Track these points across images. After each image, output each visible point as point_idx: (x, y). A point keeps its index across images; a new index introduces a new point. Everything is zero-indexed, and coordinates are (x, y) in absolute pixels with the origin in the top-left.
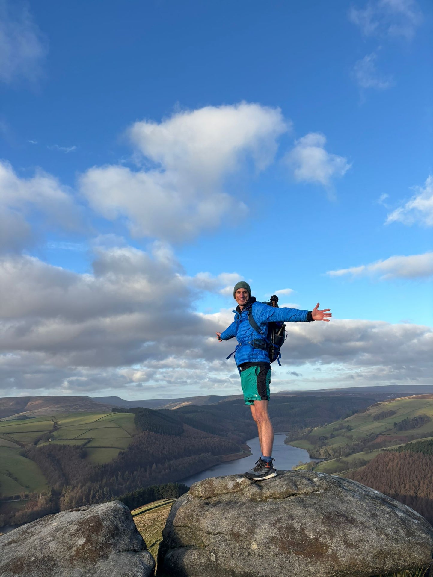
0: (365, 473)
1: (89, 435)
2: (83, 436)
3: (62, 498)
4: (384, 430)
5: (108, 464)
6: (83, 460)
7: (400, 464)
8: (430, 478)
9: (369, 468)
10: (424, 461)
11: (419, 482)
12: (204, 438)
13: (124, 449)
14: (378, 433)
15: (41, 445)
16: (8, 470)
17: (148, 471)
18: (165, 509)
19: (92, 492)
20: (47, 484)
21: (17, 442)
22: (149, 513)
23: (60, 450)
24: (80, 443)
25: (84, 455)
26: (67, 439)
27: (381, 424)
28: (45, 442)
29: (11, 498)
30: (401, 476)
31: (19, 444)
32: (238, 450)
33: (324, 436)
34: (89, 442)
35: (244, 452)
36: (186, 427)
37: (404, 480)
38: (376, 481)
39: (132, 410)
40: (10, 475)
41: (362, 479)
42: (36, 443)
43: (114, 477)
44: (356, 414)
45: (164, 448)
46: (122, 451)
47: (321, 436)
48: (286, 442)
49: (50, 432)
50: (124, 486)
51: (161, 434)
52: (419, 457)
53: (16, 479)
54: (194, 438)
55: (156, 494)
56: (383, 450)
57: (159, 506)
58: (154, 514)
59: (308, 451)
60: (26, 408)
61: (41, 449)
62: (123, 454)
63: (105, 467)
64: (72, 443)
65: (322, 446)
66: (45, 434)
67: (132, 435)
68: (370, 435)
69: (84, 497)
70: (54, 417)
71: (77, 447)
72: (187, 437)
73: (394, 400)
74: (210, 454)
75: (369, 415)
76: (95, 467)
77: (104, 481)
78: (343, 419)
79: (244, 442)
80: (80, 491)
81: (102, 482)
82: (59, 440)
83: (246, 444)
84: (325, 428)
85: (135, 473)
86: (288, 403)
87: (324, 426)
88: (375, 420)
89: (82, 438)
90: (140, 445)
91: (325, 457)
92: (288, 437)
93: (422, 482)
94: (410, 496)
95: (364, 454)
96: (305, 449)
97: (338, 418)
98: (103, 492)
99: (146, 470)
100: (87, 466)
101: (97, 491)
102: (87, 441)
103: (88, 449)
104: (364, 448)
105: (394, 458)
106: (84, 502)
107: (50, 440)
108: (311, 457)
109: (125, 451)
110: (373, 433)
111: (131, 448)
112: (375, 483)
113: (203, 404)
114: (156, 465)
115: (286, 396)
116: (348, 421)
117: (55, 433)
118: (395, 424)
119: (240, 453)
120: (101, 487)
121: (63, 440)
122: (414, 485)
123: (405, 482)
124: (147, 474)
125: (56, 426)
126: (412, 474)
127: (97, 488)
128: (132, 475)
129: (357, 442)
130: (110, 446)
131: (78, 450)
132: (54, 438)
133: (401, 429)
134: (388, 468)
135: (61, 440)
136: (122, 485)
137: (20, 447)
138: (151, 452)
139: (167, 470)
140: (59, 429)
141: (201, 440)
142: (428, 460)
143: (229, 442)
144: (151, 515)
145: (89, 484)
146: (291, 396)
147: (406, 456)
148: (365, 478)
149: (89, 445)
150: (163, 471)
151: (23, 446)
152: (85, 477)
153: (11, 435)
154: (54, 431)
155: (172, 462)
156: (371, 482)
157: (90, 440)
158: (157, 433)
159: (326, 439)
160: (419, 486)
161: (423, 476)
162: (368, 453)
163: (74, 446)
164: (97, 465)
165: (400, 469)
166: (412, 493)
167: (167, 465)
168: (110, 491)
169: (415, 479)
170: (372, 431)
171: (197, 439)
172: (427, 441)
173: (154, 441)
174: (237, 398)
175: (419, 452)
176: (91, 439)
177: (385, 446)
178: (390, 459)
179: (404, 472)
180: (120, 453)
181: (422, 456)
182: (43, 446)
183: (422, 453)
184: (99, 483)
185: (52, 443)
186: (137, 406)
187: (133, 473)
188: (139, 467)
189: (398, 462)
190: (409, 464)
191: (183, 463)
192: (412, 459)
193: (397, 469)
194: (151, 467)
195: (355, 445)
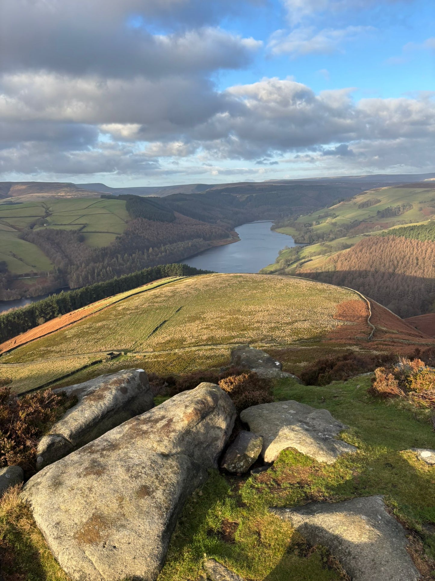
0: (349, 254)
1: (83, 221)
2: (77, 222)
3: (69, 276)
4: (367, 217)
5: (107, 248)
6: (81, 243)
7: (383, 247)
8: (408, 259)
9: (353, 251)
10: (405, 244)
11: (398, 262)
12: (196, 225)
13: (120, 234)
14: (361, 220)
15: (37, 229)
16: (11, 252)
17: (146, 254)
18: (180, 284)
19: (96, 271)
20: (52, 264)
21: (12, 226)
22: (167, 286)
23: (57, 234)
24: (76, 228)
25: (82, 239)
26: (62, 225)
27: (365, 212)
28: (40, 227)
29: (21, 276)
30: (383, 257)
31: (15, 228)
32: (228, 236)
33: (309, 224)
34: (84, 227)
35: (233, 238)
36: (177, 214)
37: (384, 260)
38: (359, 261)
39: (121, 197)
40: (14, 256)
41: (346, 260)
42: (32, 227)
43: (115, 259)
44: (342, 203)
45: (158, 234)
46: (119, 236)
47: (307, 224)
48: (273, 229)
49: (43, 217)
50: (125, 266)
51: (154, 221)
52: (401, 241)
53: (21, 260)
54: (186, 225)
55: (163, 273)
56: (365, 235)
57: (171, 282)
58: (172, 288)
59: (293, 236)
60: (9, 193)
61: (38, 234)
62: (120, 238)
63: (104, 250)
64: (68, 228)
65: (307, 232)
66: (40, 219)
67: (125, 221)
68: (354, 222)
69: (89, 275)
70: (43, 203)
71: (74, 232)
72: (180, 224)
73: (381, 189)
74: (202, 239)
75: (355, 204)
76: (96, 250)
77: (106, 262)
78: (328, 207)
79: (232, 229)
80: (85, 270)
81: (104, 263)
82: (53, 225)
83: (234, 230)
84: (310, 216)
85: (134, 255)
86: (276, 192)
87: (310, 214)
88: (359, 208)
89: (76, 223)
90: (135, 230)
91: (309, 242)
92: (274, 224)
93: (400, 262)
94: (389, 273)
95: (347, 239)
96: (290, 235)
97: (323, 206)
98: (106, 271)
99: (143, 254)
100: (87, 248)
101: (101, 270)
102: (82, 226)
103: (84, 234)
104: (347, 234)
105: (378, 242)
106: (90, 279)
107: (45, 225)
108: (296, 242)
109: (121, 236)
110: (356, 221)
111: (127, 233)
112: (358, 262)
113: (190, 192)
114: (153, 249)
115: (274, 184)
116: (333, 209)
117: (48, 219)
118: (379, 212)
119: (229, 239)
120: (103, 267)
121: (58, 225)
122: (393, 264)
123: (385, 262)
124: (145, 257)
125: (47, 212)
126: (393, 255)
127: (100, 268)
128: (131, 257)
129: (340, 229)
130: (106, 231)
131: (75, 235)
132: (49, 224)
133: (383, 217)
134: (371, 250)
135: (56, 225)
136: (123, 265)
137: (16, 231)
138: (147, 237)
139: (163, 254)
140: (51, 214)
141: (193, 227)
142: (409, 243)
143: (219, 229)
144: (168, 288)
145: (92, 264)
146: (279, 185)
147: (389, 240)
148: (349, 259)
149: (85, 230)
150: (160, 254)
151: (19, 230)
152: (87, 258)
153: (4, 220)
154: (46, 217)
155: (167, 247)
156: (354, 262)
157: (85, 226)
158: (150, 220)
159: (310, 226)
160: (397, 265)
161: (402, 256)
162: (351, 238)
163: (71, 231)
164: (97, 248)
165: (382, 251)
166: (391, 270)
167: (163, 248)
168: (113, 271)
169: (395, 259)
170: (356, 219)
171: (189, 226)
172: (410, 227)
173: (148, 227)
174: (225, 187)
175: (402, 237)
176: (86, 224)
177: (367, 232)
178: (374, 243)
179: (386, 253)
180: (117, 238)
181: (404, 240)
182: (40, 230)
183: (404, 237)
184: (101, 264)
185: (48, 228)
186: (126, 193)
187: (132, 256)
188: (137, 250)
189: (381, 245)
190: (391, 246)
191: (178, 248)
192: (395, 243)
193: (380, 251)
194: (148, 250)
195: (338, 231)
